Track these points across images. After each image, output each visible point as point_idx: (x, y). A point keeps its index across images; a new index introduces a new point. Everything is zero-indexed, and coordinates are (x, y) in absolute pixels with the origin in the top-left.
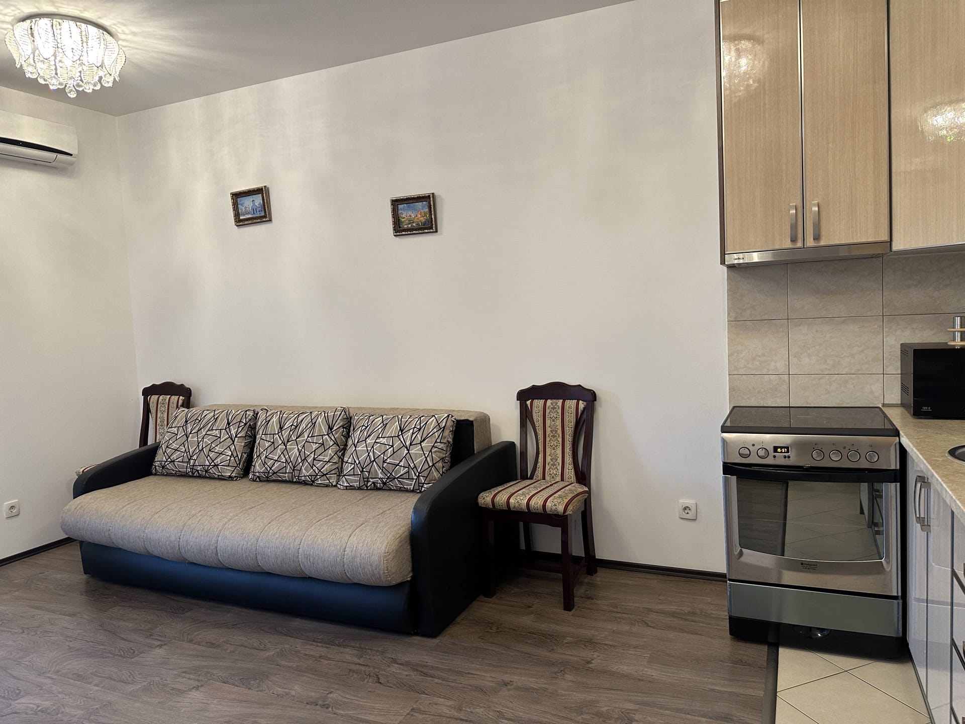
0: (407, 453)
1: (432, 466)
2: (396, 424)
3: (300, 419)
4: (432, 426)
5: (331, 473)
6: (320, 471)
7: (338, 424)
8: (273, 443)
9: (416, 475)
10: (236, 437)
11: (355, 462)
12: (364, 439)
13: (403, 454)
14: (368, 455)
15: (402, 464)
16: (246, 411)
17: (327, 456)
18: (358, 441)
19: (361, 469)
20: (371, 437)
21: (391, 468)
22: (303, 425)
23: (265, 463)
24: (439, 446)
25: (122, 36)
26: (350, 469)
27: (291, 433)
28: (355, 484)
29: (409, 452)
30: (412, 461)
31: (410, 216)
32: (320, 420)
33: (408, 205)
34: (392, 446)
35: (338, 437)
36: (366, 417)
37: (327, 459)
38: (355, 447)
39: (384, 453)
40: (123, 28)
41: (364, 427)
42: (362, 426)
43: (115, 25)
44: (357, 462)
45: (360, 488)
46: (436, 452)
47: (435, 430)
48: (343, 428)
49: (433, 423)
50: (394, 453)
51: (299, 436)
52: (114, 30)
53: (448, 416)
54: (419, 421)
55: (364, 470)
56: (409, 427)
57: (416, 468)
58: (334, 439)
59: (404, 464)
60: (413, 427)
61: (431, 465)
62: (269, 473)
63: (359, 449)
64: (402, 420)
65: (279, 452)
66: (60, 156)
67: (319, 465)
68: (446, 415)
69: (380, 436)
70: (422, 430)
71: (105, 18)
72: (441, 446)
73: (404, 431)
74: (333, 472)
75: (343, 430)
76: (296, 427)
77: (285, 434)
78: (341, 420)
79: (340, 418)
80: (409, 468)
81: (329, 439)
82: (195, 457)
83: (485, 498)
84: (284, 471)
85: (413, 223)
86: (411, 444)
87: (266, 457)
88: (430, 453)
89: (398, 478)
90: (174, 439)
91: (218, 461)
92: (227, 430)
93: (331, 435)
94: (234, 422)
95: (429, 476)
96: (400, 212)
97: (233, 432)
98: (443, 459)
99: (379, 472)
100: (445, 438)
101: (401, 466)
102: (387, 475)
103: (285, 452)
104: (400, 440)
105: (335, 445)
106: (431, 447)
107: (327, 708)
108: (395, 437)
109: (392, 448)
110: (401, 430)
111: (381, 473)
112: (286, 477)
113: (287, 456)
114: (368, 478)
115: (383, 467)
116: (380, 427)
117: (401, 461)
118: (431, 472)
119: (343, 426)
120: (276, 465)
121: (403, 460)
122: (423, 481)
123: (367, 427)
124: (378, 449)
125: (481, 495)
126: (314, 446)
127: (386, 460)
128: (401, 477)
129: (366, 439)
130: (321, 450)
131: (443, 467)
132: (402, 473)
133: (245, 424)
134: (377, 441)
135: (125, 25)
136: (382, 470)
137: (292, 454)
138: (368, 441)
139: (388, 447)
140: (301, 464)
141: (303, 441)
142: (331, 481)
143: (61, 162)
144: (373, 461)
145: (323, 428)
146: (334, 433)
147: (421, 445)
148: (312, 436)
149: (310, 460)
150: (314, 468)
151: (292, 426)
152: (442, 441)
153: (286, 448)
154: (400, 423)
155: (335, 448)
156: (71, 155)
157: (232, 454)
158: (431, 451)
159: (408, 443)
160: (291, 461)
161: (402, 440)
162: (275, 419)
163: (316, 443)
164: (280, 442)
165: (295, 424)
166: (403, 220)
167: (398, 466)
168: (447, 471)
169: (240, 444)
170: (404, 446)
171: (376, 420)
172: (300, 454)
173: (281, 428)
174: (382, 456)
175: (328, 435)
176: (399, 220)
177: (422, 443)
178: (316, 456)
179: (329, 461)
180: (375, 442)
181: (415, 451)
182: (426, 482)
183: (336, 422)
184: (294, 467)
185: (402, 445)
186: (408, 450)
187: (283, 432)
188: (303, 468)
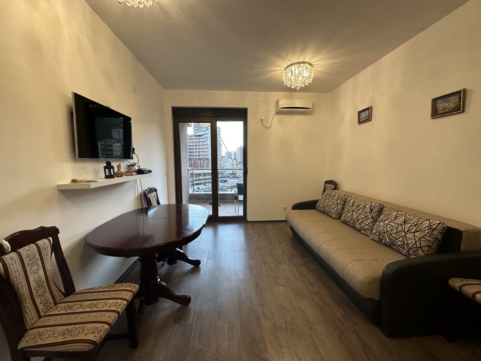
0: (404, 235)
1: (419, 248)
2: (403, 218)
3: (361, 203)
4: (425, 226)
5: (368, 230)
6: (363, 227)
7: (375, 210)
8: (349, 210)
9: (407, 248)
10: (339, 204)
11: (377, 229)
12: (384, 220)
13: (402, 235)
14: (384, 229)
15: (400, 239)
16: (345, 195)
17: (367, 222)
18: (381, 220)
19: (379, 234)
20: (387, 221)
21: (394, 239)
22: (361, 206)
23: (344, 217)
24: (428, 238)
25: (314, 64)
26: (374, 231)
27: (356, 208)
28: (376, 239)
29: (405, 235)
30: (406, 240)
31: (444, 106)
32: (368, 206)
33: (443, 100)
34: (397, 229)
35: (374, 216)
36: (389, 210)
37: (367, 223)
38: (379, 223)
39: (392, 230)
40: (313, 60)
41: (386, 215)
42: (385, 214)
43: (309, 60)
44: (378, 230)
45: (378, 242)
46: (424, 241)
47: (427, 229)
48: (378, 212)
49: (427, 224)
50: (397, 232)
51: (358, 210)
52: (310, 62)
53: (440, 223)
54: (417, 221)
55: (381, 235)
56: (409, 222)
57: (408, 245)
58: (372, 216)
59: (401, 240)
60: (412, 222)
61: (418, 246)
62: (345, 221)
63: (380, 224)
64: (408, 217)
65: (350, 214)
66: (307, 110)
67: (363, 225)
68: (438, 222)
69: (392, 222)
70: (417, 226)
71: (305, 59)
72: (429, 238)
73: (406, 223)
74: (369, 230)
75: (378, 213)
76: (358, 206)
77: (354, 208)
78: (377, 208)
79: (377, 207)
80: (404, 243)
81: (369, 215)
82: (326, 207)
83: (456, 283)
84: (350, 222)
85: (446, 109)
86: (408, 231)
87: (345, 215)
88: (420, 240)
89: (397, 245)
90: (322, 199)
91: (331, 211)
92: (337, 200)
93: (371, 214)
94: (340, 198)
95: (416, 252)
96: (437, 104)
97: (339, 202)
98: (429, 246)
99: (388, 238)
100: (433, 235)
101: (399, 240)
102: (391, 242)
103: (352, 215)
104: (402, 227)
105: (372, 218)
106: (421, 237)
107: (311, 330)
108: (400, 224)
109: (396, 230)
110: (404, 222)
111: (388, 239)
112: (351, 225)
113: (352, 217)
114: (382, 239)
115: (390, 237)
116: (393, 217)
117: (400, 238)
118: (418, 250)
119: (378, 211)
120: (348, 219)
121: (401, 238)
122: (411, 253)
123: (387, 215)
124: (389, 227)
125: (453, 279)
126: (363, 216)
127: (392, 234)
128: (399, 246)
129: (385, 220)
130: (365, 219)
131: (428, 251)
132: (399, 244)
133: (344, 200)
134: (389, 223)
135: (312, 59)
136: (389, 238)
137: (354, 217)
138: (386, 222)
139: (394, 228)
140: (356, 222)
141: (359, 212)
142: (367, 233)
143: (308, 111)
144: (385, 232)
145: (368, 209)
146: (372, 213)
147: (414, 234)
148: (363, 212)
149: (360, 221)
150: (361, 225)
151: (357, 205)
152: (430, 236)
153: (352, 214)
154: (405, 218)
155: (372, 220)
156: (310, 108)
157: (336, 210)
158: (420, 239)
159: (406, 230)
160: (353, 219)
161: (403, 227)
162: (352, 201)
163: (364, 215)
164: (351, 210)
165: (358, 205)
166: (439, 109)
167: (398, 240)
168: (431, 253)
169: (340, 207)
170: (403, 230)
171: (393, 213)
172: (357, 218)
173: (353, 205)
174: (390, 231)
175: (370, 213)
176: (436, 109)
177: (415, 233)
178: (362, 221)
179: (367, 225)
180: (388, 224)
181: (410, 236)
182: (413, 254)
183: (375, 208)
184: (354, 222)
185: (402, 230)
186: (405, 234)
187: (353, 207)
188: (357, 224)
